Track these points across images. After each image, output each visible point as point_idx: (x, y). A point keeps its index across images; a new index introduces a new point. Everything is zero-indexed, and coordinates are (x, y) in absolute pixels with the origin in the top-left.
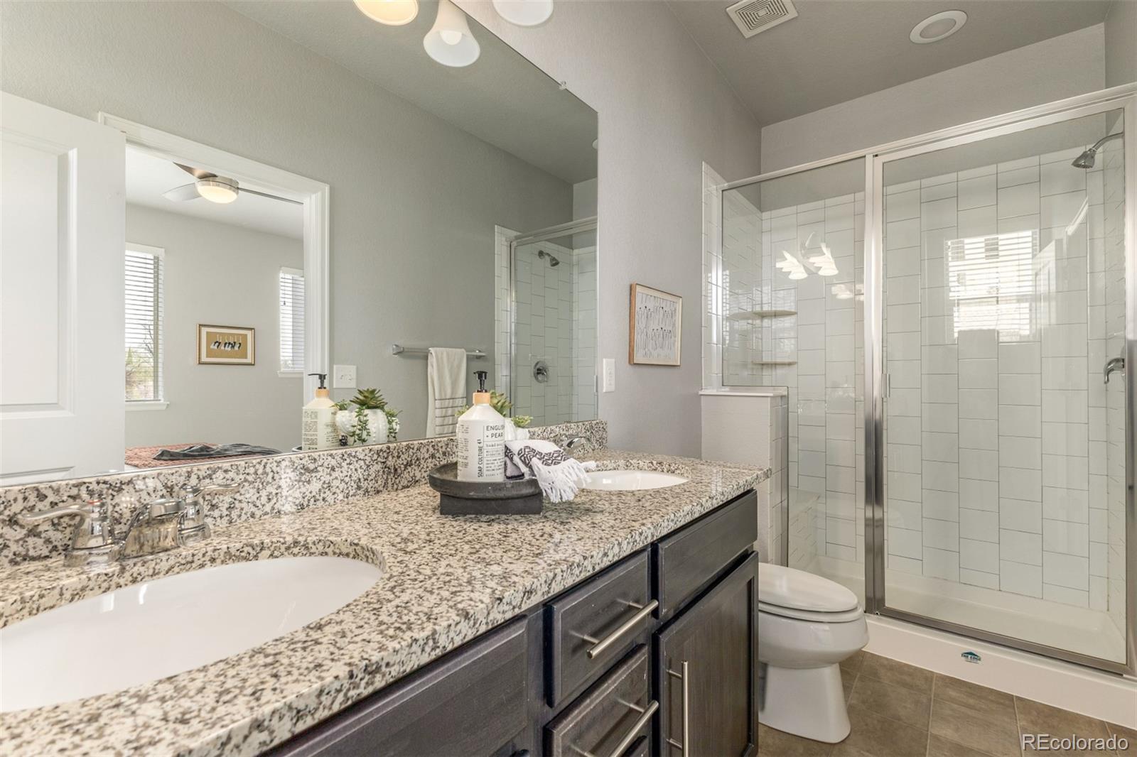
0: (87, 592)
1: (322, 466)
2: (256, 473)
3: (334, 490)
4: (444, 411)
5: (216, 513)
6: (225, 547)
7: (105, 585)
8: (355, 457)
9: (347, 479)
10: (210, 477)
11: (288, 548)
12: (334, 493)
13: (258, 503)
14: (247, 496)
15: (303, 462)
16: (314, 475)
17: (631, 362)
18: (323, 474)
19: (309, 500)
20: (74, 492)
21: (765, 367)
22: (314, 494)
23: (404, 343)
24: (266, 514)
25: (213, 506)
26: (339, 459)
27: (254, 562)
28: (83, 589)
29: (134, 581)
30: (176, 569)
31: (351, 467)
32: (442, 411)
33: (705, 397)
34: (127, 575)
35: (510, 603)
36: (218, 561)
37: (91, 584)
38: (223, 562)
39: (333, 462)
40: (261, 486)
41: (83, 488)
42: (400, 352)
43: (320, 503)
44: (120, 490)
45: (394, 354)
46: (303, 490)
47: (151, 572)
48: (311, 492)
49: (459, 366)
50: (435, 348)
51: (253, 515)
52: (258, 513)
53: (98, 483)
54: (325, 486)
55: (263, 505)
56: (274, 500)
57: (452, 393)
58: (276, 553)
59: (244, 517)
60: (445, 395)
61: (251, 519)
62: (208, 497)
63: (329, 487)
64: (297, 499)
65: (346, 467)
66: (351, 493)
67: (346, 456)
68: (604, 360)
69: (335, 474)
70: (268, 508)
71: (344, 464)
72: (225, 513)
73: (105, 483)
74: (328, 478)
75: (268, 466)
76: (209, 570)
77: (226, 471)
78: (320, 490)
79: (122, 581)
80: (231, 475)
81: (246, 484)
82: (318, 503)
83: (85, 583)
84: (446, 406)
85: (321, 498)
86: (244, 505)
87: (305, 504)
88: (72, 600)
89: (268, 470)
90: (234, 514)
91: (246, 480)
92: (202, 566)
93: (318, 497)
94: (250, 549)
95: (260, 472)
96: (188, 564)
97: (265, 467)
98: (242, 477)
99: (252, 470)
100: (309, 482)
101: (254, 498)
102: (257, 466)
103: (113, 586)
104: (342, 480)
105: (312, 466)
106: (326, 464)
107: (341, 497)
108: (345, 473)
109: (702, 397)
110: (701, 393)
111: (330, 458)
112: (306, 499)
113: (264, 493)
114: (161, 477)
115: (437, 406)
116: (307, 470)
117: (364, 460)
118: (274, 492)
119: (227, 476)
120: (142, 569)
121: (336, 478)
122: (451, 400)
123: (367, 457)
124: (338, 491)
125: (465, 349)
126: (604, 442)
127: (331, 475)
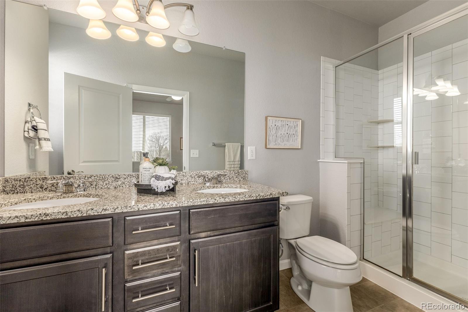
0: (54, 198)
1: (122, 177)
2: (102, 178)
3: (125, 184)
4: (230, 166)
5: (92, 186)
6: (83, 193)
7: (58, 197)
8: (132, 176)
9: (130, 182)
10: (91, 177)
11: (96, 196)
12: (126, 185)
13: (103, 185)
14: (100, 183)
15: (116, 176)
16: (119, 180)
17: (266, 148)
18: (122, 179)
19: (118, 186)
20: (61, 178)
21: (379, 149)
22: (119, 184)
23: (216, 142)
24: (105, 188)
25: (91, 185)
26: (127, 176)
27: (89, 198)
28: (53, 197)
29: (64, 198)
30: (73, 197)
31: (131, 178)
32: (229, 166)
33: (321, 163)
34: (62, 196)
35: (97, 211)
36: (82, 196)
37: (55, 197)
38: (83, 197)
39: (125, 177)
40: (104, 181)
41: (62, 177)
42: (214, 145)
43: (121, 187)
44: (70, 179)
45: (213, 146)
46: (116, 183)
47: (67, 196)
48: (118, 184)
49: (237, 150)
50: (227, 143)
51: (102, 188)
52: (103, 188)
53: (65, 177)
54: (123, 183)
55: (105, 186)
56: (108, 185)
57: (234, 159)
58: (94, 197)
59: (99, 188)
60: (231, 160)
61: (101, 189)
62: (90, 182)
63: (124, 183)
64: (114, 185)
65: (129, 178)
66: (131, 186)
67: (129, 175)
68: (249, 147)
69: (126, 180)
70: (106, 187)
71: (129, 177)
72: (94, 187)
73: (67, 177)
74: (123, 181)
75: (106, 176)
76: (80, 198)
77: (95, 177)
78: (121, 184)
79: (61, 197)
80: (96, 178)
81: (100, 180)
82: (120, 187)
83: (53, 196)
84: (231, 164)
85: (121, 186)
86: (99, 185)
87: (117, 187)
88: (50, 199)
89: (106, 177)
90: (97, 187)
91: (100, 179)
92: (79, 197)
93: (120, 185)
94: (88, 195)
95: (104, 177)
96: (76, 196)
97: (105, 176)
98: (99, 178)
99: (101, 177)
100: (118, 181)
101: (102, 184)
102: (103, 176)
103: (59, 198)
104: (128, 182)
105: (118, 177)
106: (123, 177)
107: (128, 186)
108: (129, 180)
109: (320, 162)
110: (318, 161)
111: (124, 175)
112: (117, 186)
113: (105, 183)
114: (79, 177)
115: (228, 164)
116: (117, 178)
117: (135, 177)
118: (108, 183)
119: (95, 178)
120: (66, 195)
121: (126, 181)
122: (233, 162)
123: (136, 176)
124: (127, 185)
125: (240, 143)
126: (246, 178)
127: (124, 180)
